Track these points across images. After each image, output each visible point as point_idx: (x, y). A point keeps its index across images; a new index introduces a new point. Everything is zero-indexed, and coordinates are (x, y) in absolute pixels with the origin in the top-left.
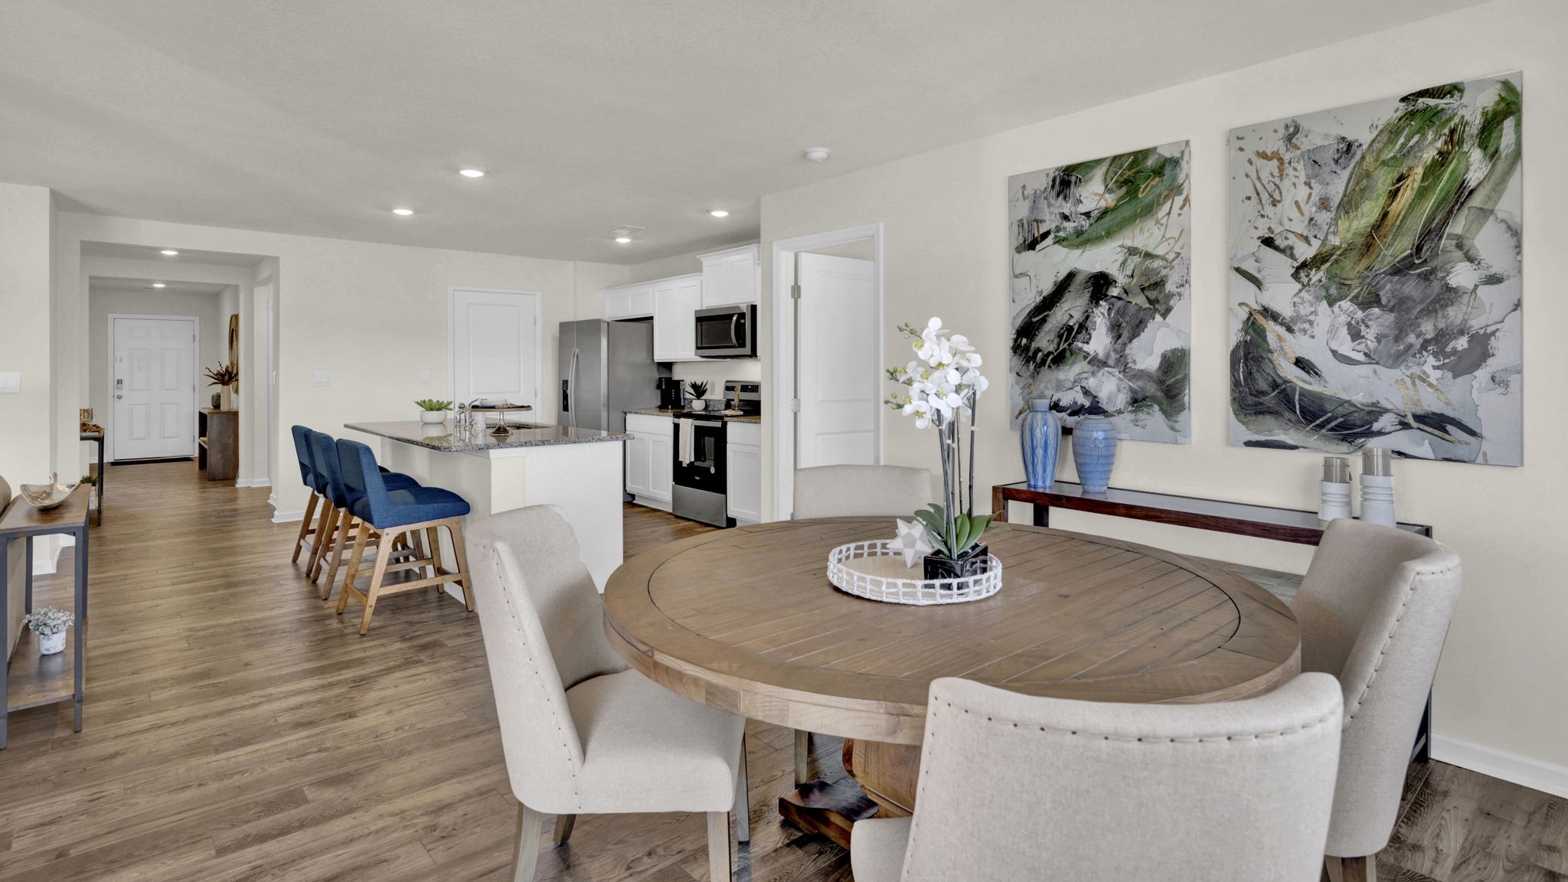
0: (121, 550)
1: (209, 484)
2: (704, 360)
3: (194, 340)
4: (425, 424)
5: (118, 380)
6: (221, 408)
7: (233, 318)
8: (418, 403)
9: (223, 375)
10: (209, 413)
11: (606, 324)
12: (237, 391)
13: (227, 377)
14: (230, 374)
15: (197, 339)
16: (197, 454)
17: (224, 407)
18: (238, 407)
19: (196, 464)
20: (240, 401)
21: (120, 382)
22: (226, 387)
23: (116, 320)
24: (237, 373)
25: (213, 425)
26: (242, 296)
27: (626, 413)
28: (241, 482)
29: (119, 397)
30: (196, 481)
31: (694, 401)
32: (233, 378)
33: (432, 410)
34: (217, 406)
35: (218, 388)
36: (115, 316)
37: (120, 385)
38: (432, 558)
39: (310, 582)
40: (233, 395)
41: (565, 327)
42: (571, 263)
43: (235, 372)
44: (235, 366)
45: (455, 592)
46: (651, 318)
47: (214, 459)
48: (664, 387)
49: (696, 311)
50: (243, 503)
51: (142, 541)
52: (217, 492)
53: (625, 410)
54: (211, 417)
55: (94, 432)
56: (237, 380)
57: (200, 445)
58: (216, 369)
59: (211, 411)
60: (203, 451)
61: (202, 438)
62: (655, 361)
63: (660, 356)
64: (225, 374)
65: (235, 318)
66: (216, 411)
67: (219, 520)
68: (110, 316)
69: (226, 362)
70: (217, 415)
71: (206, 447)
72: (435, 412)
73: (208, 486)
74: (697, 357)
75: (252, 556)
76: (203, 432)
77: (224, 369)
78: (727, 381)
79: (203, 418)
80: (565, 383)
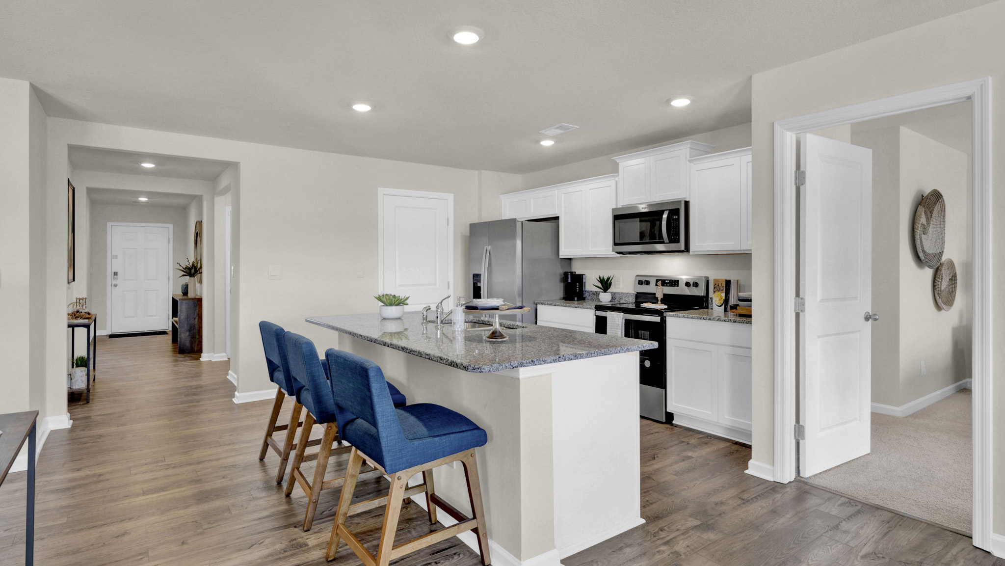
0: (100, 436)
1: (180, 357)
2: (619, 255)
3: (169, 243)
4: (384, 319)
5: (115, 273)
6: (189, 295)
7: (198, 223)
8: (376, 298)
9: (190, 269)
10: (180, 299)
11: (521, 223)
12: (201, 282)
13: (193, 271)
14: (196, 268)
15: (171, 242)
16: (170, 329)
17: (191, 295)
18: (201, 293)
19: (169, 337)
20: (204, 289)
21: (115, 274)
22: (192, 278)
23: (113, 227)
24: (201, 267)
25: (183, 308)
26: (205, 204)
27: (537, 304)
28: (205, 357)
29: (115, 286)
30: (170, 354)
31: (601, 294)
32: (197, 271)
33: (391, 305)
34: (185, 293)
35: (187, 279)
36: (113, 224)
37: (116, 276)
38: (425, 483)
39: (284, 495)
40: (198, 285)
41: (475, 228)
42: (476, 172)
43: (199, 267)
44: (199, 262)
45: (469, 539)
46: (557, 218)
47: (184, 336)
48: (569, 281)
49: (613, 209)
50: (206, 379)
51: (122, 425)
52: (186, 365)
53: (536, 302)
54: (182, 303)
55: (85, 319)
56: (201, 273)
57: (173, 324)
58: (185, 264)
59: (181, 298)
60: (175, 329)
61: (174, 318)
62: (560, 257)
63: (564, 253)
64: (192, 268)
65: (199, 224)
66: (185, 297)
67: (190, 398)
68: (109, 224)
69: (192, 259)
70: (187, 301)
71: (177, 326)
72: (394, 308)
73: (179, 359)
74: (614, 253)
75: (220, 450)
76: (175, 313)
77: (191, 264)
78: (637, 276)
79: (175, 303)
80: (477, 277)
